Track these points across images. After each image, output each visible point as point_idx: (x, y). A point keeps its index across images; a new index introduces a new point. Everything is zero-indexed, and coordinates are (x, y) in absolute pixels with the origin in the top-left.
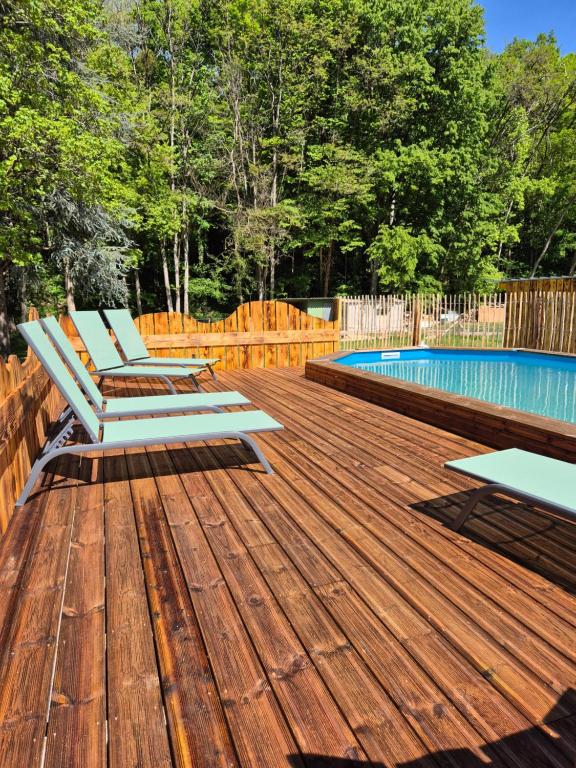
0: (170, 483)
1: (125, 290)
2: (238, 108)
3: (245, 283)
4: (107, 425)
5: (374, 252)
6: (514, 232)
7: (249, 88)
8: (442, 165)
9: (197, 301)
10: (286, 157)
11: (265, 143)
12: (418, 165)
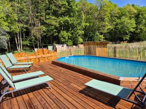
0: (31, 94)
1: (7, 45)
2: (30, 7)
3: (34, 42)
4: (15, 84)
5: (60, 36)
6: (83, 32)
7: (32, 4)
8: (71, 20)
9: (23, 46)
10: (41, 18)
11: (37, 14)
12: (67, 20)
